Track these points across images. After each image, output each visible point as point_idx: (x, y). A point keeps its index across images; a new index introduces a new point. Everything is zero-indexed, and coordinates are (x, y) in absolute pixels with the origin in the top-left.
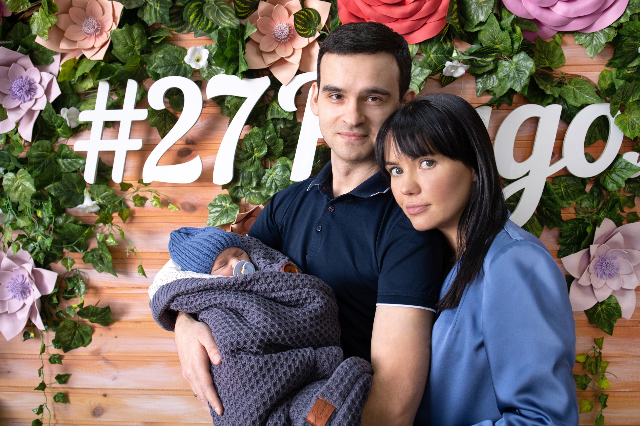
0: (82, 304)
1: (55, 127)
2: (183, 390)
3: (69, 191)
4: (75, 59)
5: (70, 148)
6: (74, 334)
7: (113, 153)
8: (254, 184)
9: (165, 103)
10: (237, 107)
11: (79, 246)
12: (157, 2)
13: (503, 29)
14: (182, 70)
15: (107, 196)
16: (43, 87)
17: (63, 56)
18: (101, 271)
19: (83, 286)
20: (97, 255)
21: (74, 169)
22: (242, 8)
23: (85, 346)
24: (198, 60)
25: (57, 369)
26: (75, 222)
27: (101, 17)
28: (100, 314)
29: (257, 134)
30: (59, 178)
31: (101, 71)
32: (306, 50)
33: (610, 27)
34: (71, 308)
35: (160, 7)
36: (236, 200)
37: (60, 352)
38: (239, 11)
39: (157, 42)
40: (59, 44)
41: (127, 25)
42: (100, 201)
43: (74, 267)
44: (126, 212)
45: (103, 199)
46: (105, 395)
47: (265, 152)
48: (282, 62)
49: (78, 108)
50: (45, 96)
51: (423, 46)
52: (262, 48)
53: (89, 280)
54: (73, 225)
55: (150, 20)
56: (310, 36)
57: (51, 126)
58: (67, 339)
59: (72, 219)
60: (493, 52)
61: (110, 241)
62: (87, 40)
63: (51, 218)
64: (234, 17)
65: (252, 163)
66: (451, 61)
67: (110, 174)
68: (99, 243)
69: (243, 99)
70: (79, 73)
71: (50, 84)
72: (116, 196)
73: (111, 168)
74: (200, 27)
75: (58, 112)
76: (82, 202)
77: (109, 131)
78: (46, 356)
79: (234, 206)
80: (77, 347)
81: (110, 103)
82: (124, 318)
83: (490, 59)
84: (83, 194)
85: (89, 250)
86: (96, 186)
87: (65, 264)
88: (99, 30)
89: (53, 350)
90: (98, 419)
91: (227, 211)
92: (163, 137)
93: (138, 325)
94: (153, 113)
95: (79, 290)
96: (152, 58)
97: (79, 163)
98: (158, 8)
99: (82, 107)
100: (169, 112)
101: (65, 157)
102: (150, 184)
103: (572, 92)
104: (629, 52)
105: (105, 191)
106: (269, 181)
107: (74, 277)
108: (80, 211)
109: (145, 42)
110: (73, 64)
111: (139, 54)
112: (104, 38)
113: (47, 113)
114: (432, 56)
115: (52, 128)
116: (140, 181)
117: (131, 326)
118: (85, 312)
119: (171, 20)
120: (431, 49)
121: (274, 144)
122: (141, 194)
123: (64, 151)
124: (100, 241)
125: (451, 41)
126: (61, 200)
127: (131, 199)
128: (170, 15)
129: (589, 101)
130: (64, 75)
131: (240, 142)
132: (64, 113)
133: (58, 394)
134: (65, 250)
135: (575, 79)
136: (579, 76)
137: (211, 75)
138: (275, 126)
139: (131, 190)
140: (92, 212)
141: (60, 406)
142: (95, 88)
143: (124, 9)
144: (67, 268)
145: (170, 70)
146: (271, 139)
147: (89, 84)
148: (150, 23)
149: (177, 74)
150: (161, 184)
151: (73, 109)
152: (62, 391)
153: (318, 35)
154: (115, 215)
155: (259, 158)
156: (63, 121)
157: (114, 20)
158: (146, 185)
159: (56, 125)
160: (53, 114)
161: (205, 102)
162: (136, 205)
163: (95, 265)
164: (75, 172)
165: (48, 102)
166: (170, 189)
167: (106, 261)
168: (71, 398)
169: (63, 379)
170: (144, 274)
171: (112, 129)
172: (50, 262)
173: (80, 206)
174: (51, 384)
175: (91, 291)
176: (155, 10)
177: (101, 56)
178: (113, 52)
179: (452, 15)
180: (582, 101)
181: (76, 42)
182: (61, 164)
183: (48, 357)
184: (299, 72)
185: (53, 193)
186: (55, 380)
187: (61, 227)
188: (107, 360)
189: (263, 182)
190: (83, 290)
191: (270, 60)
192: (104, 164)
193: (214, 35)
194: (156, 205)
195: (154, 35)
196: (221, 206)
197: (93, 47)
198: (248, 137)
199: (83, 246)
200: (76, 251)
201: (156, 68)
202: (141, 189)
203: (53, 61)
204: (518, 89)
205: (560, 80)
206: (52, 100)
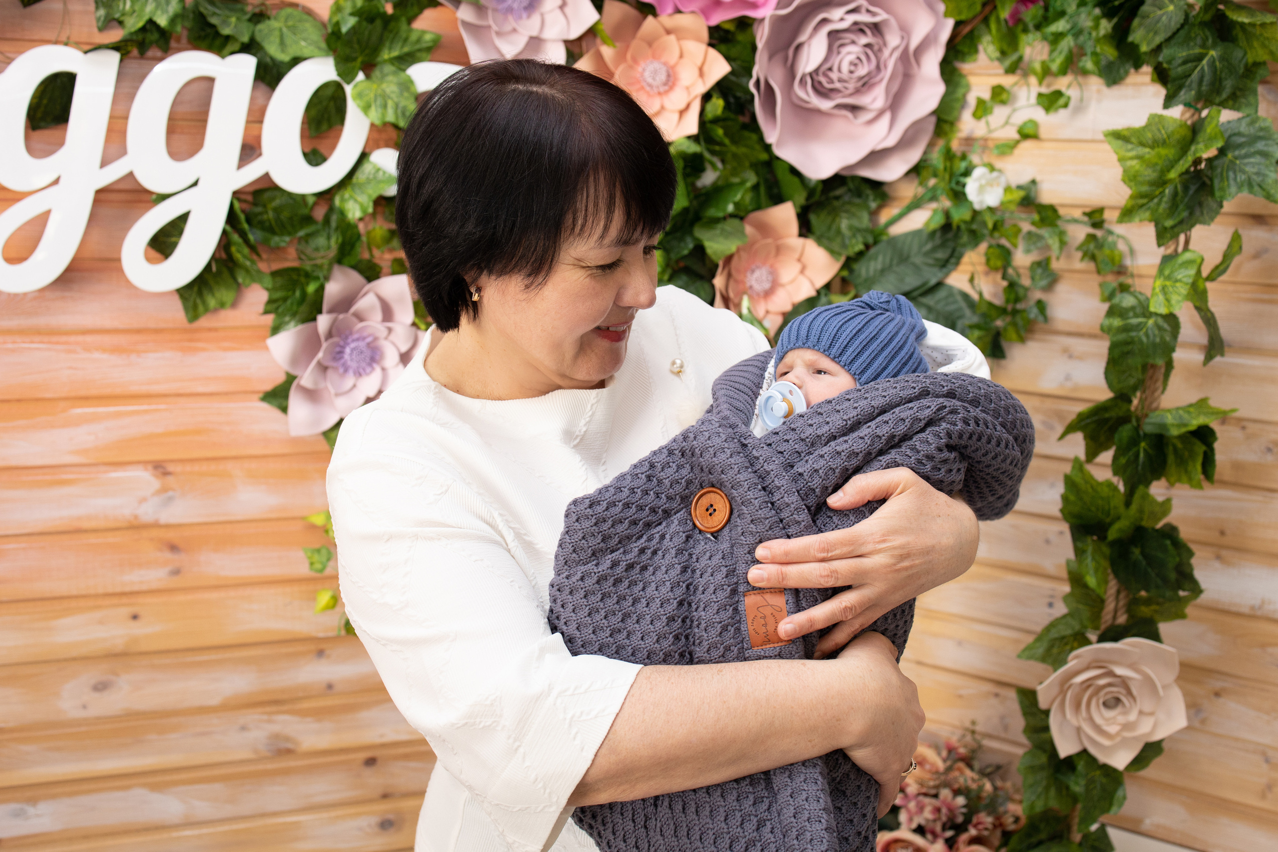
103: (277, 33)
129: (306, 52)
135: (289, 10)
136: (297, 5)
180: (293, 51)
204: (162, 21)
205: (257, 10)
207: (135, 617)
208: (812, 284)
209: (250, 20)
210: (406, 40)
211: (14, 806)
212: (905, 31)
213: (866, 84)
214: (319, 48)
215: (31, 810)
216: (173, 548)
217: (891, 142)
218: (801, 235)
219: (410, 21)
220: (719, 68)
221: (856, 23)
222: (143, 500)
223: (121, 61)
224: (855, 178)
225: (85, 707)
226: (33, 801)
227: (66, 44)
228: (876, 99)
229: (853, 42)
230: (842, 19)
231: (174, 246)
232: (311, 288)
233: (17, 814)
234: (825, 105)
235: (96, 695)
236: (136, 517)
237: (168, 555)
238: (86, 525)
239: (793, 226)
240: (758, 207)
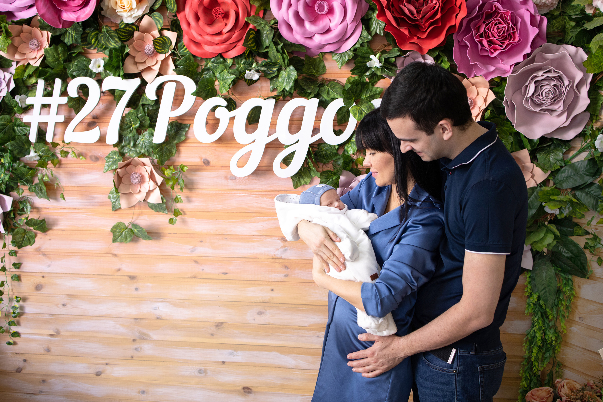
0: (28, 217)
1: (12, 106)
2: (91, 274)
3: (20, 147)
4: (24, 65)
5: (21, 119)
6: (24, 237)
7: (46, 124)
8: (132, 144)
9: (78, 93)
10: (121, 97)
11: (27, 181)
12: (73, 30)
13: (278, 51)
14: (89, 73)
15: (44, 150)
16: (6, 81)
17: (18, 63)
18: (40, 197)
19: (29, 206)
20: (38, 187)
21: (24, 133)
22: (123, 36)
23: (31, 245)
24: (99, 67)
25: (14, 260)
26: (25, 166)
27: (41, 39)
28: (39, 224)
29: (133, 113)
30: (13, 139)
31: (40, 73)
32: (164, 62)
33: (350, 50)
34: (21, 219)
35: (75, 33)
36: (122, 154)
37: (16, 249)
38: (121, 37)
39: (74, 55)
40: (14, 55)
41: (54, 45)
42: (40, 153)
43: (24, 194)
44: (56, 161)
45: (42, 152)
46: (43, 277)
47: (138, 125)
48: (149, 69)
49: (27, 95)
50: (6, 87)
51: (235, 60)
52: (137, 60)
53: (33, 203)
54: (23, 168)
55: (69, 42)
56: (165, 53)
57: (10, 106)
58: (20, 240)
59: (22, 164)
60: (277, 65)
61: (46, 179)
62: (32, 53)
63: (9, 163)
64: (119, 41)
65: (131, 131)
66: (250, 71)
67: (45, 137)
68: (39, 179)
69: (124, 92)
70: (26, 74)
71: (10, 80)
72: (50, 150)
74: (99, 47)
75: (14, 98)
76: (29, 154)
77: (45, 110)
78: (6, 251)
79: (121, 157)
80: (26, 246)
81: (46, 92)
82: (55, 228)
83: (275, 69)
84: (29, 149)
85: (34, 184)
86: (37, 144)
87: (18, 192)
88: (40, 46)
89: (11, 247)
90: (39, 292)
91: (116, 161)
92: (77, 114)
93: (64, 232)
94: (71, 99)
95: (27, 209)
96: (71, 65)
97: (26, 130)
98: (74, 34)
99: (29, 95)
100: (82, 98)
101: (18, 126)
102: (70, 143)
103: (327, 90)
104: (362, 66)
105: (43, 147)
106: (141, 143)
107: (24, 201)
108: (28, 159)
109: (66, 56)
110: (23, 68)
111: (62, 63)
112: (42, 52)
113: (7, 98)
114: (242, 66)
115: (11, 107)
116: (63, 141)
117: (59, 232)
118: (29, 222)
119: (82, 41)
120: (241, 62)
121: (144, 120)
122: (65, 150)
123: (17, 122)
124: (40, 178)
125: (252, 57)
126: (15, 152)
127: (59, 152)
128: (81, 38)
129: (336, 97)
130: (18, 75)
131: (123, 118)
132: (17, 98)
133: (14, 275)
134: (19, 184)
135: (332, 82)
136: (335, 80)
137: (106, 76)
138: (144, 109)
139: (59, 147)
140: (35, 161)
141: (16, 283)
142: (36, 83)
143: (52, 36)
144: (19, 195)
145: (81, 73)
146: (142, 117)
147: (33, 80)
148: (69, 44)
149: (85, 75)
150: (78, 144)
151: (23, 96)
152: (17, 273)
153: (170, 52)
154: (49, 162)
155: (135, 128)
156: (17, 103)
157: (48, 41)
158: (68, 144)
159: (13, 106)
160: (11, 99)
161: (102, 92)
162: (62, 156)
163: (37, 194)
164: (25, 135)
165: (8, 91)
166: (83, 147)
167: (43, 191)
168: (22, 279)
169: (17, 266)
170: (64, 199)
171: (48, 108)
172: (10, 191)
173: (27, 156)
174: (10, 269)
175: (35, 210)
176: (72, 35)
177: (38, 64)
178: (46, 61)
179: (248, 42)
180: (332, 96)
181: (25, 54)
182: (16, 130)
183: (9, 252)
184: (159, 75)
185: (10, 148)
186: (12, 266)
187: (16, 169)
188: (45, 254)
189: (137, 143)
190: (29, 209)
191: (141, 67)
192: (42, 130)
193: (107, 52)
194: (74, 157)
195: (73, 50)
196: (113, 158)
197: (36, 58)
198: (128, 115)
199: (29, 182)
200: (25, 185)
201: (73, 71)
202: (65, 147)
203: (12, 65)
204: (288, 89)
205: (321, 83)
206: (10, 90)
207: (272, 290)
208: (536, 182)
209: (318, 86)
210: (371, 91)
211: (230, 351)
212: (571, 79)
213: (555, 100)
214: (340, 95)
215: (235, 353)
216: (286, 267)
217: (567, 124)
218: (532, 162)
219: (373, 85)
220: (492, 97)
221: (548, 77)
222: (277, 249)
223: (276, 102)
224: (552, 140)
225: (254, 320)
226: (236, 351)
227: (260, 97)
228: (560, 106)
229: (548, 84)
230: (542, 76)
231: (290, 162)
232: (334, 178)
233: (231, 354)
234: (537, 110)
235: (259, 316)
236: (275, 255)
237: (284, 270)
238: (258, 256)
239: (529, 159)
240: (516, 150)
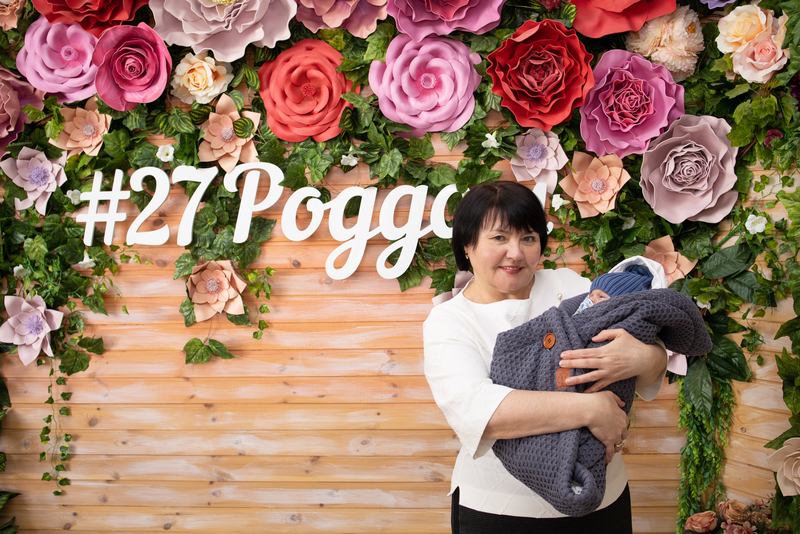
0: (82, 336)
1: (62, 204)
2: (158, 404)
3: (73, 252)
4: (77, 154)
5: (74, 220)
6: (76, 360)
7: (105, 223)
8: (208, 245)
9: (143, 186)
10: (194, 189)
11: (80, 293)
12: (137, 113)
13: (379, 132)
14: (156, 162)
15: (101, 255)
16: (54, 175)
17: (69, 152)
18: (95, 312)
19: (82, 323)
20: (93, 300)
21: (76, 235)
22: (197, 118)
23: (84, 371)
24: (167, 155)
25: (62, 389)
26: (77, 275)
27: (97, 123)
28: (95, 344)
29: (209, 208)
30: (65, 242)
31: (96, 164)
32: (245, 147)
33: (461, 128)
34: (73, 339)
35: (139, 116)
36: (195, 257)
37: (64, 375)
38: (195, 120)
39: (138, 142)
40: (66, 144)
41: (115, 130)
42: (96, 259)
43: (76, 309)
44: (115, 268)
45: (98, 257)
46: (99, 409)
47: (215, 221)
48: (227, 155)
49: (80, 190)
50: (55, 181)
51: (329, 144)
52: (213, 146)
53: (87, 319)
54: (75, 277)
55: (132, 126)
56: (246, 138)
57: (60, 204)
58: (70, 364)
59: (74, 273)
60: (377, 148)
61: (102, 289)
62: (86, 140)
63: (59, 272)
64: (191, 125)
65: (206, 230)
66: (347, 155)
67: (103, 239)
68: (94, 290)
69: (198, 183)
70: (80, 165)
71: (59, 172)
72: (108, 255)
73: (104, 234)
74: (168, 131)
75: (65, 193)
76: (82, 260)
77: (103, 207)
78: (54, 379)
79: (194, 261)
80: (78, 371)
81: (103, 186)
82: (114, 348)
83: (376, 153)
84: (83, 254)
85: (88, 296)
86: (93, 248)
87: (69, 307)
88: (96, 132)
89: (59, 374)
90: (93, 428)
91: (188, 265)
92: (141, 211)
93: (124, 353)
94: (134, 193)
95: (80, 326)
96: (134, 154)
97: (80, 231)
98: (138, 118)
99: (83, 189)
100: (147, 193)
101: (70, 226)
102: (132, 246)
103: (437, 176)
104: (476, 147)
105: (100, 252)
106: (219, 243)
107: (76, 316)
108: (81, 266)
109: (128, 142)
110: (76, 158)
111: (124, 151)
112: (99, 139)
113: (57, 194)
114: (336, 150)
115: (60, 205)
116: (125, 244)
117: (119, 354)
118: (83, 342)
119: (147, 126)
120: (335, 146)
121: (222, 216)
122: (126, 254)
123: (69, 222)
124: (96, 289)
125: (349, 139)
126: (67, 258)
127: (119, 257)
128: (146, 122)
129: (448, 182)
130: (70, 166)
131: (197, 215)
132: (69, 194)
133: (63, 408)
134: (69, 297)
135: (442, 166)
136: (445, 164)
137: (176, 166)
138: (222, 203)
139: (118, 250)
140: (89, 268)
141: (65, 418)
142: (92, 176)
143: (112, 119)
144: (71, 309)
145: (146, 163)
146: (219, 212)
147: (88, 173)
148: (132, 129)
149: (151, 165)
150: (142, 246)
151: (76, 191)
152: (66, 406)
153: (252, 136)
154: (107, 269)
155: (211, 226)
156: (69, 200)
157: (106, 126)
158: (130, 246)
159: (63, 203)
160: (61, 195)
161: (172, 185)
162: (122, 262)
163: (92, 308)
164: (78, 237)
165: (57, 186)
166: (148, 250)
167: (100, 304)
168: (73, 412)
169: (67, 397)
170: (127, 312)
171: (105, 205)
172: (58, 306)
173: (80, 263)
174: (57, 401)
175: (89, 327)
176: (136, 119)
177: (95, 153)
178: (105, 150)
179: (344, 122)
180: (443, 182)
181: (79, 142)
182: (67, 231)
183: (55, 380)
184: (239, 163)
185: (60, 253)
186: (60, 397)
187: (66, 279)
188: (100, 381)
189: (214, 243)
190: (82, 326)
191: (218, 155)
192: (99, 232)
193: (178, 137)
194: (137, 262)
195: (136, 136)
196: (185, 262)
197: (91, 146)
198: (202, 211)
199: (83, 293)
200: (77, 297)
201: (136, 161)
202: (126, 250)
203: (62, 155)
204: (392, 175)
205: (429, 167)
206: (60, 185)
207: (379, 414)
208: (683, 274)
209: (426, 171)
210: (488, 174)
211: (329, 490)
212: (716, 153)
213: (698, 179)
214: (453, 181)
215: (336, 493)
216: (394, 385)
217: (712, 205)
218: (675, 251)
219: (490, 168)
220: (626, 177)
221: (688, 152)
222: (383, 365)
223: (378, 191)
224: (697, 224)
225: (358, 451)
226: (337, 489)
227: (359, 186)
228: (703, 186)
229: (689, 161)
230: (682, 151)
231: (396, 261)
232: (449, 277)
233: (331, 494)
234: (679, 189)
235: (363, 446)
236: (380, 372)
237: (392, 388)
238: (361, 374)
239: (672, 247)
240: (657, 237)
